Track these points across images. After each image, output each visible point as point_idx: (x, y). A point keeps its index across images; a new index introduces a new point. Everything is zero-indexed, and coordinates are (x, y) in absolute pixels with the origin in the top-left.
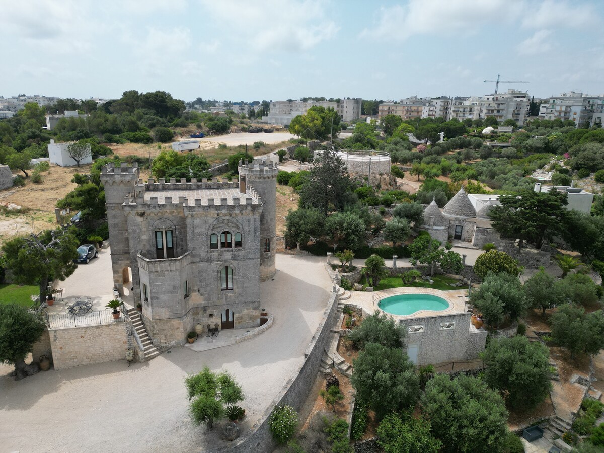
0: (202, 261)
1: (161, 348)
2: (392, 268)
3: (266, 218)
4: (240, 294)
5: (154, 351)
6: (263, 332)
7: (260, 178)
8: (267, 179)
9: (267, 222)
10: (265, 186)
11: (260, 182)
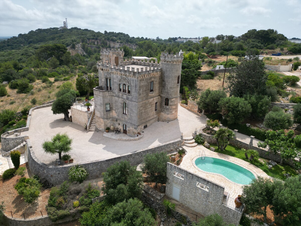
0: (116, 96)
1: (97, 129)
2: (247, 145)
3: (167, 86)
4: (129, 118)
5: (94, 129)
6: (131, 140)
7: (165, 62)
8: (169, 63)
9: (167, 88)
10: (167, 66)
11: (165, 64)
